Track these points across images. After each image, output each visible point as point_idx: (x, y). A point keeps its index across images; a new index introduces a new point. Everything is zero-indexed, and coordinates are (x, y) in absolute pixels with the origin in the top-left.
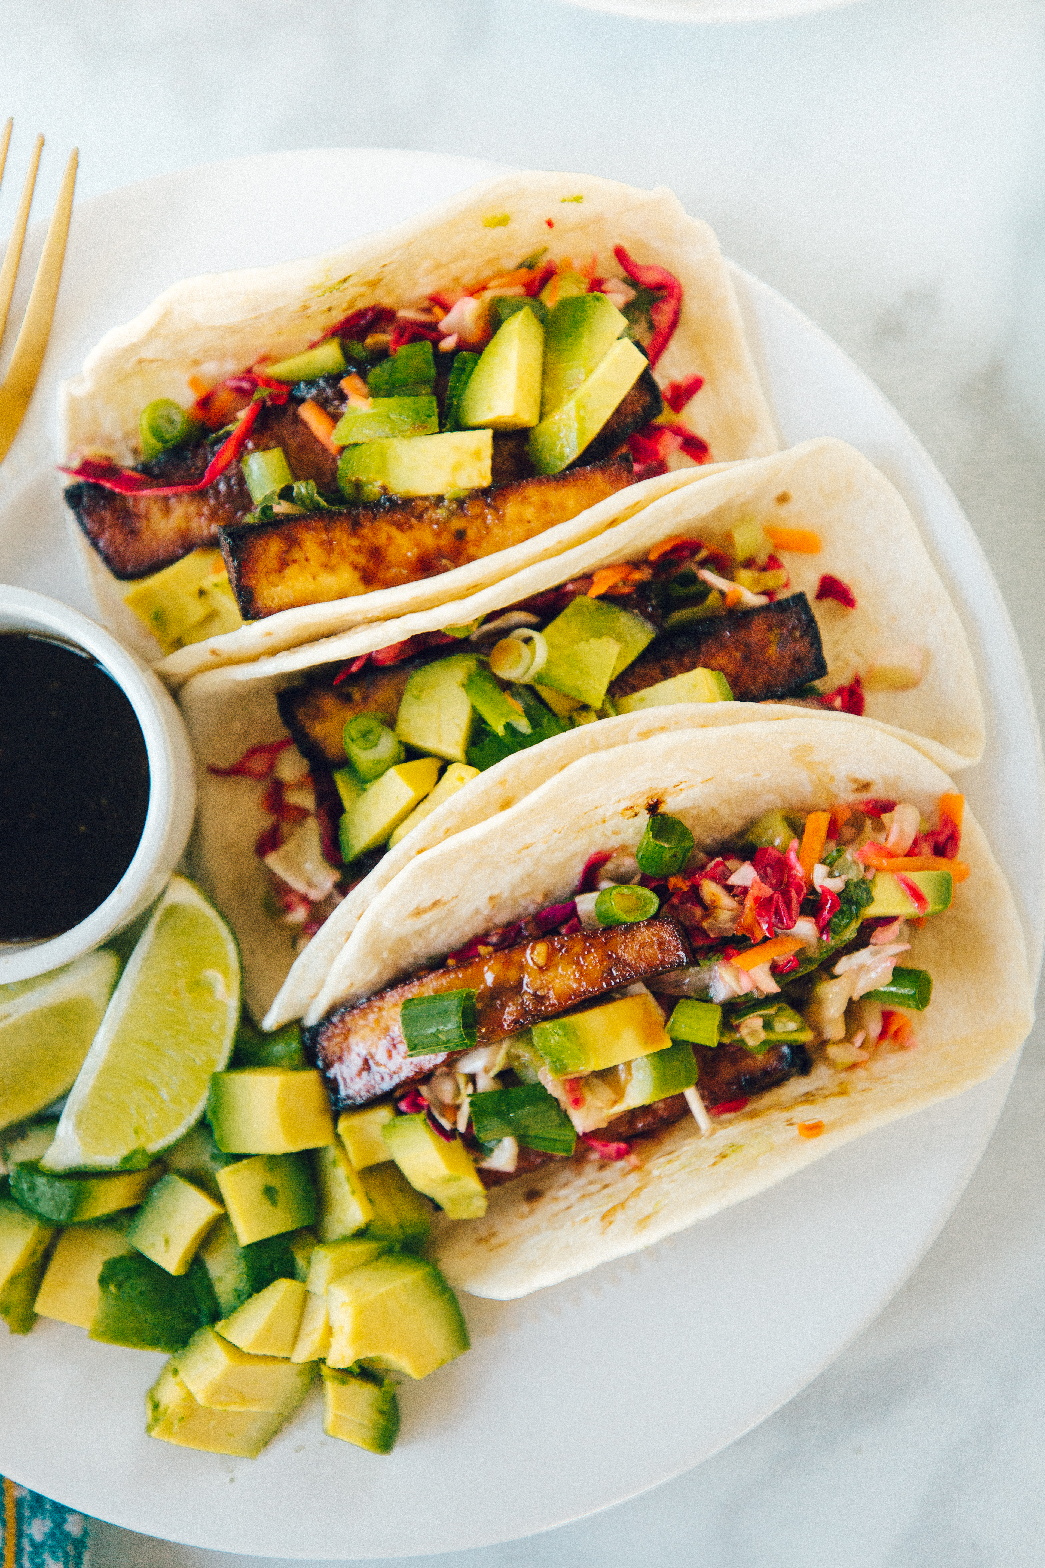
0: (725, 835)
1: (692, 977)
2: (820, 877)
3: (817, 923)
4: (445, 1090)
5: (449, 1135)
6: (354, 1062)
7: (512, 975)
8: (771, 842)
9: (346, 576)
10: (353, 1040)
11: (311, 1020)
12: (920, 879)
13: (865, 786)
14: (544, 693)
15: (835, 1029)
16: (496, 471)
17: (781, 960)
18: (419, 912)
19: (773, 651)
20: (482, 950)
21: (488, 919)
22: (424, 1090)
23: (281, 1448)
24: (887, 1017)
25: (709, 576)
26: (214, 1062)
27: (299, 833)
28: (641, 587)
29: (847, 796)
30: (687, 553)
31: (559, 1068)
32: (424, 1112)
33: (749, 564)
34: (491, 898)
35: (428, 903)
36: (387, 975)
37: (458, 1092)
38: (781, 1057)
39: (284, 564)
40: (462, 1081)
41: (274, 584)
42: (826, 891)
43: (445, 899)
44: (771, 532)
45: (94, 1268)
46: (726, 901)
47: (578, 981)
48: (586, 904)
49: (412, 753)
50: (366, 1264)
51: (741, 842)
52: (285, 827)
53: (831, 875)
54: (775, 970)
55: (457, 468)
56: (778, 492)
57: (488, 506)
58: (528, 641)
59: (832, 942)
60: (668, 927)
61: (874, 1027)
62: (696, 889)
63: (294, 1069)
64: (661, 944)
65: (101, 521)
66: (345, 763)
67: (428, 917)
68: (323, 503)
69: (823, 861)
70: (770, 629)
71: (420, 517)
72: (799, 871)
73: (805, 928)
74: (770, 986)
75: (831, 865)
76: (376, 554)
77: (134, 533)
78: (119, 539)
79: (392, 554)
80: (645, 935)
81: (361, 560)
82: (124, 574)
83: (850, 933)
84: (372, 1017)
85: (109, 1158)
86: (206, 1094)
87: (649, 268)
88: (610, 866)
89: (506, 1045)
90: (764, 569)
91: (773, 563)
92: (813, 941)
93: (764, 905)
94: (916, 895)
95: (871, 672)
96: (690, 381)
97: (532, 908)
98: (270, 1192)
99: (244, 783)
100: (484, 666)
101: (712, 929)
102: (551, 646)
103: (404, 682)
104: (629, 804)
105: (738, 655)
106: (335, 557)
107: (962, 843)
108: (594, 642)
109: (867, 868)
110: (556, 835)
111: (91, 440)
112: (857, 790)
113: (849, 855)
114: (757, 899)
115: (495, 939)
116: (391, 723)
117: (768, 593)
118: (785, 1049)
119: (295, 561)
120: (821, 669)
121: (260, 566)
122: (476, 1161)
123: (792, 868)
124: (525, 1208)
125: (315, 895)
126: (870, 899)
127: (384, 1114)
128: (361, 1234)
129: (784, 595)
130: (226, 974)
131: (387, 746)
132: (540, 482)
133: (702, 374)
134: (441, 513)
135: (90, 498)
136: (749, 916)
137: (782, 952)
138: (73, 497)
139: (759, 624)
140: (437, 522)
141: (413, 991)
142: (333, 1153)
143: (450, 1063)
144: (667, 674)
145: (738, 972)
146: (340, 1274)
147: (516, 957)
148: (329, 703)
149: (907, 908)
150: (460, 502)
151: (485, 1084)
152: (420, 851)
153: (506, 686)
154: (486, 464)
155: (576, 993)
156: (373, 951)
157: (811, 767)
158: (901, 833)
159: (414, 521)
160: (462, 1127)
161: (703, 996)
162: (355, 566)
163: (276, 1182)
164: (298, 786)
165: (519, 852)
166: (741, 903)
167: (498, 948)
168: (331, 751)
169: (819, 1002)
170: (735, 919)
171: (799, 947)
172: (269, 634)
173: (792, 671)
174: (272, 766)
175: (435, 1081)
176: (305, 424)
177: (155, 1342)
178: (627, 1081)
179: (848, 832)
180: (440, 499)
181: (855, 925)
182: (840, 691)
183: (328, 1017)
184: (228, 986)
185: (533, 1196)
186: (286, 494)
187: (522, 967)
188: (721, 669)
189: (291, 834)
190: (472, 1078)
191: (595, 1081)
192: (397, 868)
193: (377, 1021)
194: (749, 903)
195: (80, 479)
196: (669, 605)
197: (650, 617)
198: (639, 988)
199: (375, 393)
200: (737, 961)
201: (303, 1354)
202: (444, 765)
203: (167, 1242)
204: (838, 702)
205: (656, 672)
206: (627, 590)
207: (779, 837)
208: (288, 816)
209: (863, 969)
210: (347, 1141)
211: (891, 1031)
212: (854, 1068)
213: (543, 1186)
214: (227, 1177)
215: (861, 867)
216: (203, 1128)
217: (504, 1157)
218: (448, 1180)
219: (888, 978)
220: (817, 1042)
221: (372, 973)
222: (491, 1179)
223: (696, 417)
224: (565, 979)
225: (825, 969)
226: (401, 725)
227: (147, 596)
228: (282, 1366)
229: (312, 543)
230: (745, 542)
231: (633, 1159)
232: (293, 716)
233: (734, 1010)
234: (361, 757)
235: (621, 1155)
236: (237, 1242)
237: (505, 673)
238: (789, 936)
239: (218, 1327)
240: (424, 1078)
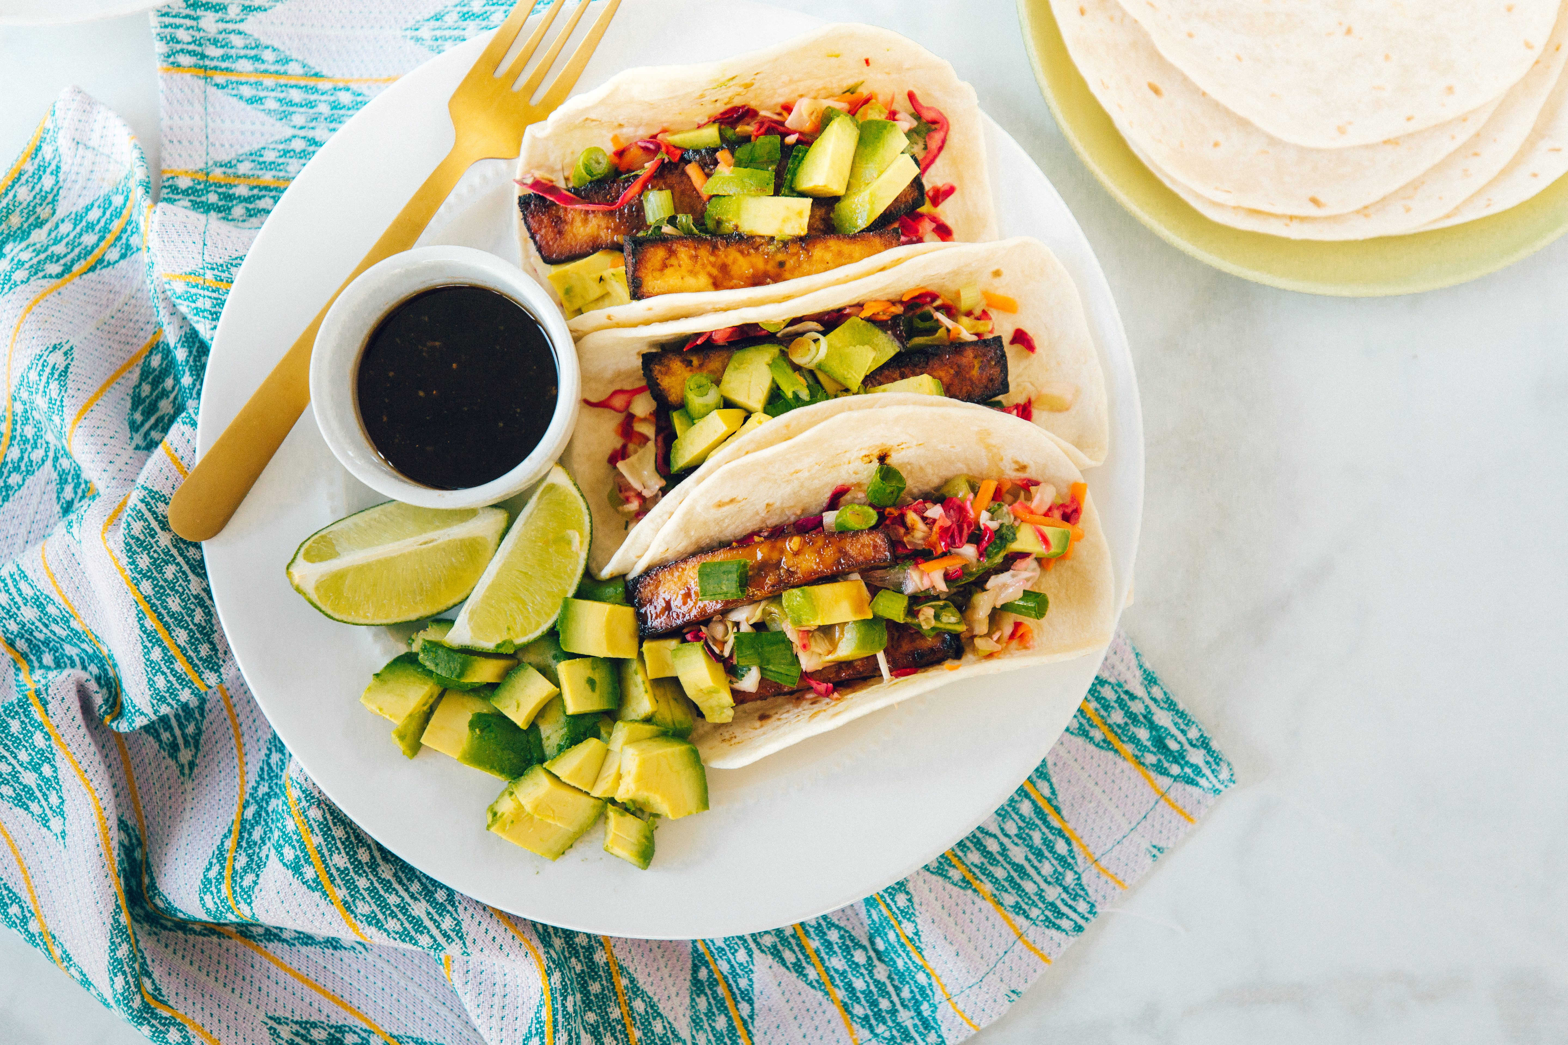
0: (927, 488)
1: (893, 575)
2: (984, 519)
3: (978, 548)
4: (718, 630)
5: (719, 659)
6: (660, 604)
7: (775, 556)
8: (956, 495)
9: (703, 280)
10: (661, 590)
11: (633, 574)
12: (1049, 531)
13: (1023, 468)
14: (821, 377)
15: (982, 627)
16: (810, 228)
17: (951, 569)
18: (720, 505)
19: (975, 372)
20: (756, 539)
21: (763, 521)
22: (703, 629)
23: (573, 857)
24: (1017, 625)
25: (940, 316)
26: (566, 592)
27: (641, 451)
28: (895, 318)
29: (1010, 473)
30: (928, 299)
31: (797, 622)
32: (702, 642)
33: (969, 314)
34: (768, 505)
35: (727, 499)
36: (691, 549)
37: (727, 632)
38: (944, 641)
39: (664, 266)
40: (730, 625)
41: (655, 278)
42: (987, 528)
43: (739, 498)
44: (986, 295)
45: (467, 719)
46: (921, 526)
47: (818, 565)
48: (830, 518)
49: (728, 404)
50: (650, 738)
51: (937, 494)
52: (631, 447)
53: (992, 519)
54: (947, 578)
55: (785, 220)
56: (994, 268)
57: (803, 248)
58: (816, 341)
59: (986, 563)
60: (882, 536)
61: (1008, 629)
62: (902, 516)
63: (618, 604)
64: (875, 547)
65: (541, 222)
66: (682, 406)
67: (725, 509)
68: (696, 231)
69: (988, 511)
70: (975, 357)
71: (757, 249)
72: (972, 514)
73: (969, 551)
74: (942, 588)
75: (993, 513)
76: (724, 268)
77: (561, 233)
78: (551, 235)
79: (735, 270)
80: (866, 539)
81: (715, 272)
82: (549, 260)
83: (998, 559)
84: (676, 574)
85: (489, 644)
86: (559, 611)
87: (929, 109)
88: (849, 494)
89: (763, 604)
90: (978, 319)
91: (984, 315)
92: (974, 560)
93: (945, 532)
94: (1045, 540)
95: (1039, 397)
96: (947, 188)
97: (793, 519)
98: (591, 682)
99: (606, 413)
100: (784, 354)
101: (910, 543)
102: (830, 346)
103: (729, 358)
104: (867, 453)
105: (952, 372)
106: (698, 267)
107: (1082, 516)
108: (859, 348)
109: (1016, 518)
110: (817, 467)
111: (539, 167)
112: (1018, 470)
113: (1006, 508)
114: (941, 527)
115: (766, 534)
116: (718, 382)
117: (978, 334)
118: (947, 637)
119: (672, 266)
120: (1004, 388)
121: (649, 265)
122: (731, 682)
123: (967, 512)
124: (758, 724)
125: (647, 493)
126: (1014, 539)
127: (673, 643)
128: (648, 721)
129: (988, 337)
130: (581, 535)
131: (713, 396)
132: (838, 238)
133: (955, 184)
134: (772, 248)
135: (535, 205)
136: (934, 537)
137: (952, 564)
138: (524, 202)
139: (969, 353)
140: (768, 254)
141: (709, 558)
142: (635, 666)
143: (725, 612)
144: (903, 376)
145: (923, 573)
146: (633, 742)
147: (779, 544)
148: (677, 365)
149: (1037, 548)
150: (785, 244)
151: (745, 628)
152: (728, 463)
153: (797, 368)
154: (805, 221)
155: (816, 572)
156: (684, 529)
157: (988, 447)
158: (1041, 500)
159: (752, 251)
160: (726, 654)
161: (898, 589)
162: (710, 275)
163: (597, 677)
164: (644, 420)
165: (792, 474)
166: (931, 529)
167: (768, 539)
168: (673, 398)
169: (974, 608)
170: (925, 539)
171: (964, 563)
172: (650, 309)
173: (986, 387)
174: (629, 404)
175: (711, 625)
176: (689, 178)
177: (501, 771)
178: (840, 639)
180: (772, 238)
181: (1002, 554)
182: (1017, 406)
183: (647, 572)
184: (581, 543)
185: (763, 717)
186: (672, 221)
187: (782, 551)
188: (940, 379)
189: (636, 452)
190: (737, 624)
191: (818, 634)
192: (710, 472)
193: (680, 577)
194: (936, 528)
195: (531, 191)
196: (912, 332)
197: (899, 337)
198: (856, 576)
199: (738, 164)
200: (922, 567)
201: (599, 792)
202: (749, 414)
203: (518, 706)
204: (1015, 411)
205: (897, 374)
206: (885, 318)
207: (963, 493)
208: (635, 440)
209: (1005, 586)
210: (646, 657)
211: (1018, 634)
212: (990, 656)
213: (771, 712)
214: (563, 669)
215: (1012, 517)
216: (553, 635)
217: (750, 682)
218: (711, 692)
219: (1021, 595)
220: (968, 635)
221: (682, 545)
222: (739, 697)
223: (947, 211)
224: (809, 562)
225: (980, 583)
226: (724, 385)
227: (564, 277)
228: (585, 798)
229: (684, 253)
230: (969, 299)
231: (836, 695)
232: (651, 371)
233: (916, 600)
234: (695, 401)
235: (827, 693)
236: (565, 712)
237: (797, 360)
238: (958, 554)
239: (545, 765)
240: (705, 620)
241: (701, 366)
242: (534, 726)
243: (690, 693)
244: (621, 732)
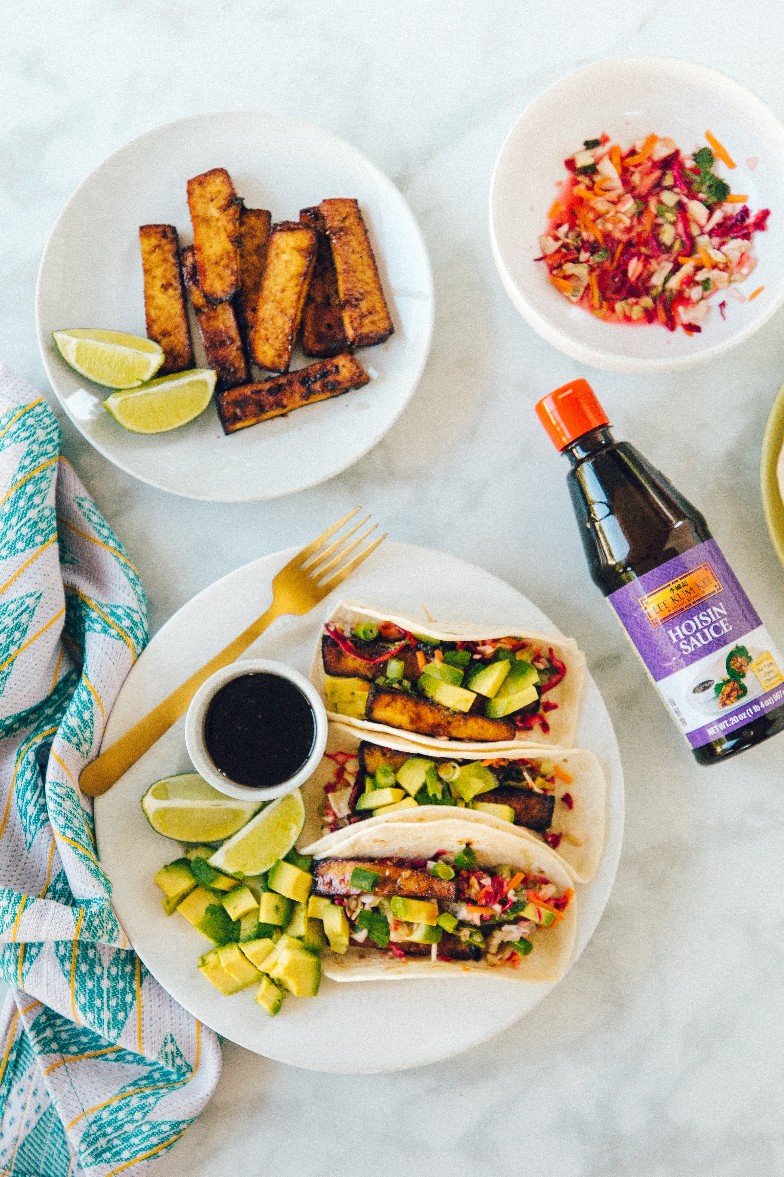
0: (489, 865)
1: (455, 906)
2: (511, 895)
3: (502, 909)
4: (353, 903)
5: (349, 919)
6: (327, 879)
7: (395, 876)
8: (502, 875)
9: (406, 718)
10: (330, 872)
11: (318, 857)
12: (544, 911)
13: (542, 872)
14: (452, 788)
15: (493, 949)
16: (471, 709)
17: (485, 915)
18: (375, 841)
19: (535, 811)
20: (389, 863)
21: (396, 854)
22: (345, 900)
23: (235, 998)
24: (513, 954)
25: (526, 775)
26: (279, 855)
27: (343, 791)
28: (502, 768)
29: (535, 872)
30: (524, 764)
31: (395, 915)
32: (342, 907)
33: (543, 776)
34: (400, 848)
35: (380, 839)
36: (353, 855)
37: (357, 906)
38: (471, 949)
39: (388, 705)
40: (360, 903)
41: (380, 710)
42: (510, 900)
43: (387, 840)
44: (557, 770)
45: (206, 905)
46: (476, 887)
47: (416, 889)
48: (431, 865)
49: (397, 786)
50: (298, 949)
51: (492, 870)
52: (339, 786)
53: (515, 895)
54: (482, 917)
55: (459, 702)
56: (565, 757)
57: (463, 718)
58: (454, 767)
59: (505, 916)
60: (454, 886)
61: (507, 955)
62: (469, 878)
63: (304, 871)
64: (449, 890)
65: (331, 651)
66: (373, 776)
67: (377, 844)
69: (515, 890)
70: (538, 803)
71: (439, 711)
72: (505, 889)
73: (497, 908)
74: (478, 922)
75: (517, 892)
76: (419, 719)
77: (339, 661)
78: (334, 660)
79: (424, 718)
80: (445, 884)
81: (413, 715)
82: (329, 672)
83: (511, 918)
84: (341, 867)
85: (230, 870)
86: (273, 864)
87: (558, 661)
88: (445, 856)
89: (381, 898)
90: (548, 781)
91: (552, 780)
92: (499, 914)
93: (488, 894)
94: (540, 916)
95: (567, 835)
96: (554, 704)
97: (412, 857)
98: (277, 908)
99: (331, 762)
100: (436, 768)
101: (468, 894)
102: (462, 773)
103: (407, 760)
104: (461, 839)
105: (522, 807)
106: (405, 711)
107: (567, 908)
108: (476, 780)
109: (528, 899)
110: (432, 838)
111: (340, 622)
112: (538, 872)
113: (525, 892)
114: (487, 891)
115: (395, 862)
116: (396, 772)
117: (545, 790)
118: (474, 948)
119: (392, 706)
120: (549, 824)
121: (380, 703)
122: (351, 933)
123: (504, 887)
124: (357, 959)
125: (339, 815)
126: (524, 910)
127: (327, 902)
128: (300, 938)
129: (550, 794)
130: (297, 828)
131: (391, 780)
132: (485, 719)
133: (559, 705)
134: (447, 713)
136: (481, 895)
137: (486, 913)
138: (325, 639)
139: (535, 800)
140: (444, 715)
141: (360, 865)
142: (303, 906)
143: (359, 896)
144: (496, 802)
145: (469, 912)
146: (289, 947)
147: (399, 871)
148: (377, 757)
149: (535, 919)
150: (455, 713)
151: (367, 908)
152: (386, 822)
153: (440, 779)
154: (470, 705)
155: (413, 892)
156: (353, 846)
157: (527, 857)
158: (545, 894)
159: (436, 711)
160: (353, 918)
161: (454, 915)
162: (410, 717)
163: (281, 906)
164: (351, 773)
165: (417, 838)
166: (481, 890)
167: (395, 865)
168: (370, 769)
169: (492, 937)
170: (476, 894)
171: (493, 913)
172: (371, 727)
173: (538, 822)
174: (345, 761)
175: (351, 899)
176: (416, 658)
177: (215, 938)
178: (415, 931)
179: (530, 885)
180: (448, 709)
181: (514, 916)
182: (551, 837)
183: (325, 860)
184: (296, 832)
185: (362, 957)
186: (400, 682)
187: (400, 875)
188: (515, 809)
189: (341, 789)
190: (364, 904)
191: (404, 925)
192: (377, 823)
193: (342, 869)
194: (484, 891)
195: (330, 634)
196: (508, 777)
197: (499, 779)
198: (434, 901)
199: (444, 661)
200: (471, 908)
201: (262, 968)
202: (407, 795)
203: (235, 909)
204: (550, 839)
205: (493, 798)
206: (496, 767)
207: (505, 874)
208: (342, 782)
209: (511, 932)
210: (310, 905)
211: (512, 959)
212: (494, 965)
213: (367, 955)
214: (265, 896)
215: (526, 898)
216: (265, 876)
217: (361, 936)
218: (338, 935)
219: (518, 939)
220: (485, 951)
221: (349, 853)
222: (352, 942)
223: (551, 717)
224: (412, 886)
225: (499, 925)
226: (398, 775)
227: (334, 685)
228: (253, 969)
229: (400, 703)
230: (546, 768)
231: (404, 959)
232: (363, 752)
233: (462, 924)
234: (381, 779)
235: (400, 956)
236: (258, 920)
237: (441, 775)
238: (491, 908)
239: (240, 944)
240: (348, 896)
241: (390, 758)
242: (239, 921)
243: (327, 931)
244: (284, 941)
